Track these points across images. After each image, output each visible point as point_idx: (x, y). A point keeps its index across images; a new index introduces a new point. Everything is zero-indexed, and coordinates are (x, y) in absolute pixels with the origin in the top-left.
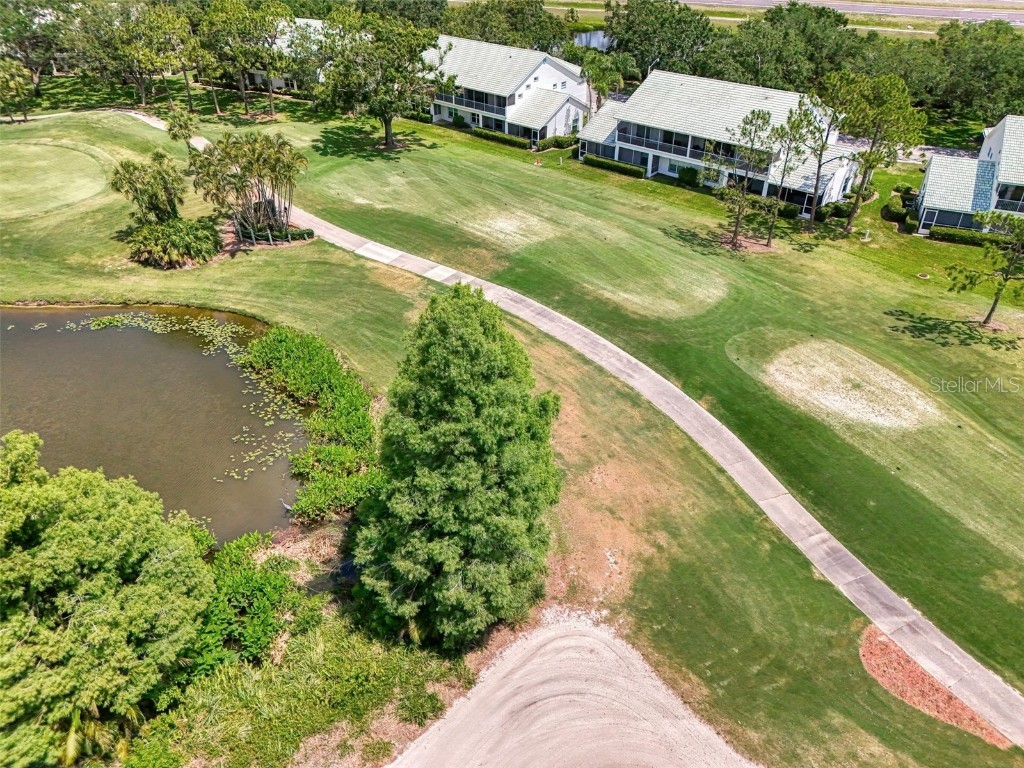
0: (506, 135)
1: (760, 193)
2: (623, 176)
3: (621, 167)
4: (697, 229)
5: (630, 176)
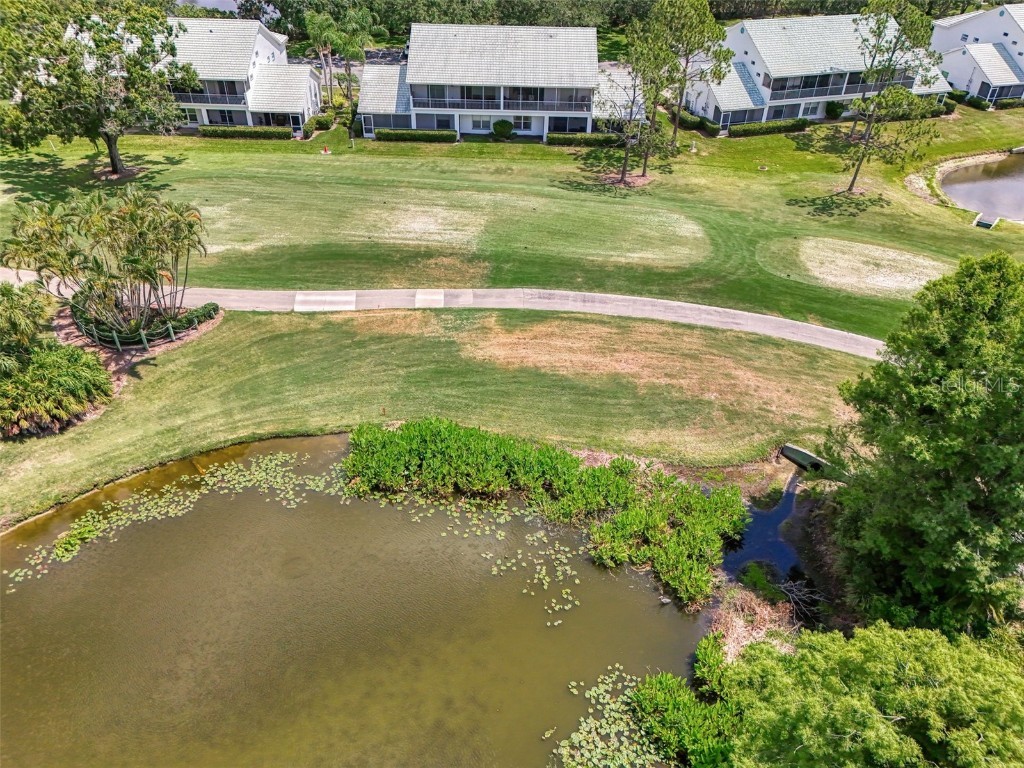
0: (251, 127)
1: (583, 130)
2: (433, 144)
3: (428, 135)
4: (572, 178)
5: (439, 142)
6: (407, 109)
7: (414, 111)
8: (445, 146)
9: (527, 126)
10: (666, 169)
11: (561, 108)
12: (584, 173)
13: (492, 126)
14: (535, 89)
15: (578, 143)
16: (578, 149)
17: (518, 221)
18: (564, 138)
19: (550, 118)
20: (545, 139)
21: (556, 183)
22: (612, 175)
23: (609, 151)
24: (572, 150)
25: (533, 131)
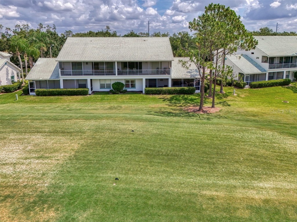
1: (167, 86)
2: (72, 96)
3: (70, 91)
4: (163, 110)
5: (77, 95)
6: (58, 77)
7: (62, 78)
8: (80, 97)
9: (133, 86)
10: (225, 104)
11: (153, 73)
12: (171, 107)
13: (111, 87)
14: (137, 63)
15: (165, 93)
16: (165, 96)
17: (114, 143)
18: (155, 90)
19: (146, 79)
20: (144, 92)
21: (152, 113)
22: (191, 108)
23: (184, 96)
24: (161, 96)
25: (137, 89)
